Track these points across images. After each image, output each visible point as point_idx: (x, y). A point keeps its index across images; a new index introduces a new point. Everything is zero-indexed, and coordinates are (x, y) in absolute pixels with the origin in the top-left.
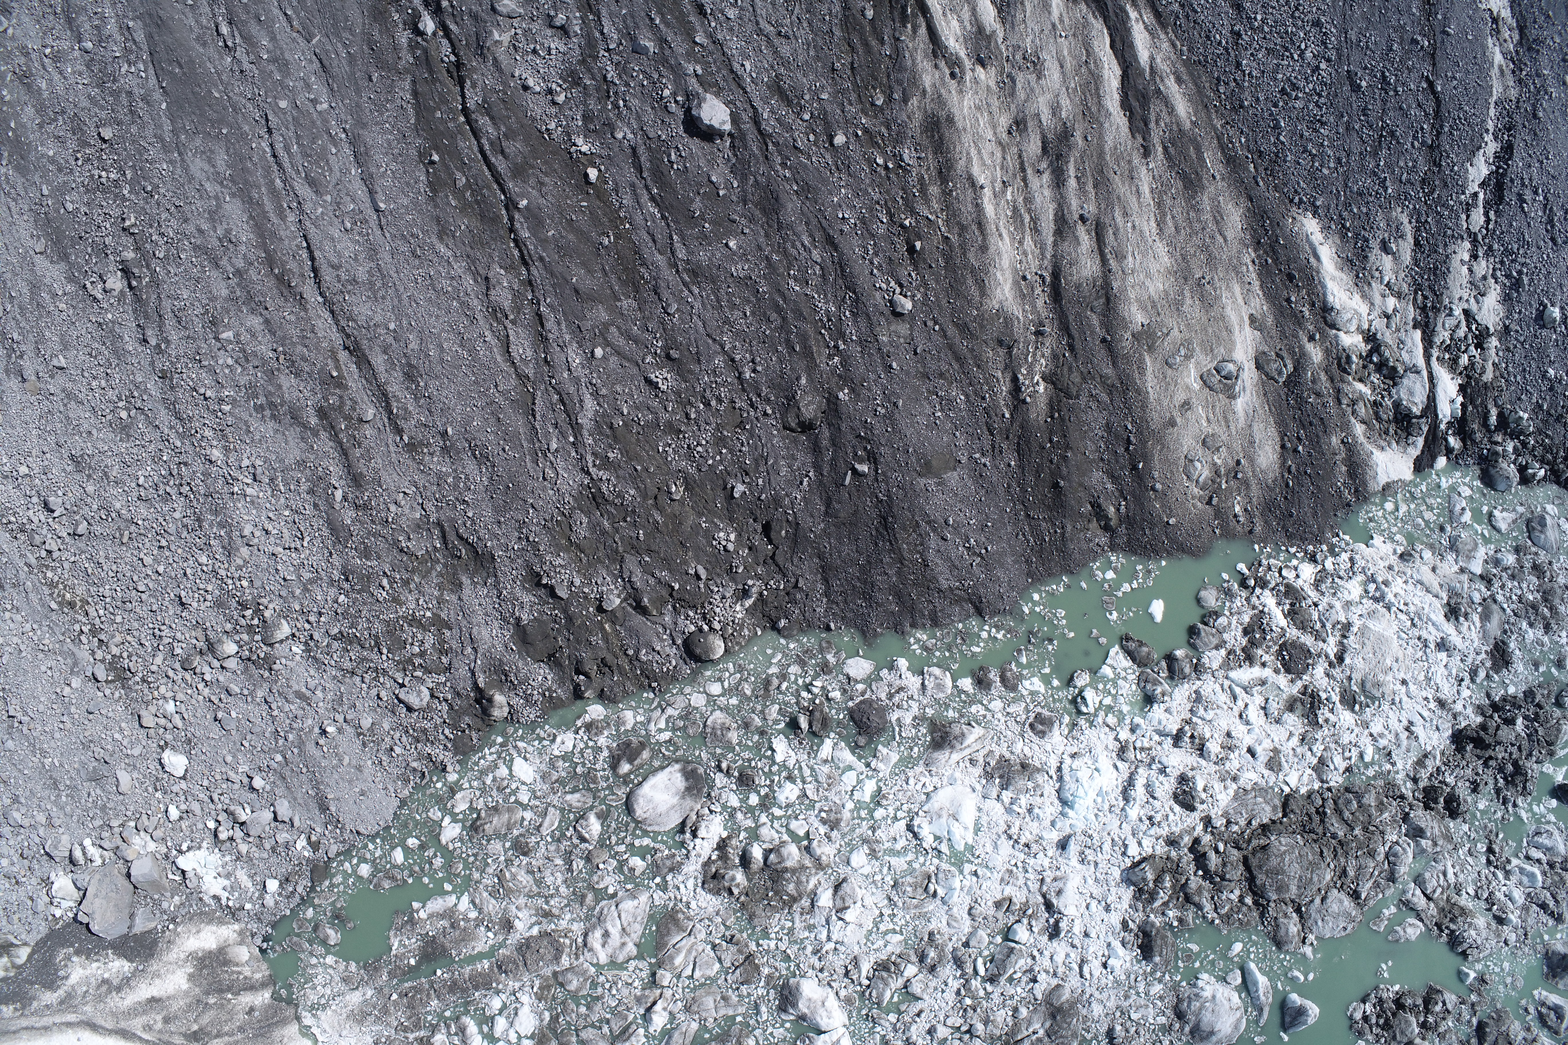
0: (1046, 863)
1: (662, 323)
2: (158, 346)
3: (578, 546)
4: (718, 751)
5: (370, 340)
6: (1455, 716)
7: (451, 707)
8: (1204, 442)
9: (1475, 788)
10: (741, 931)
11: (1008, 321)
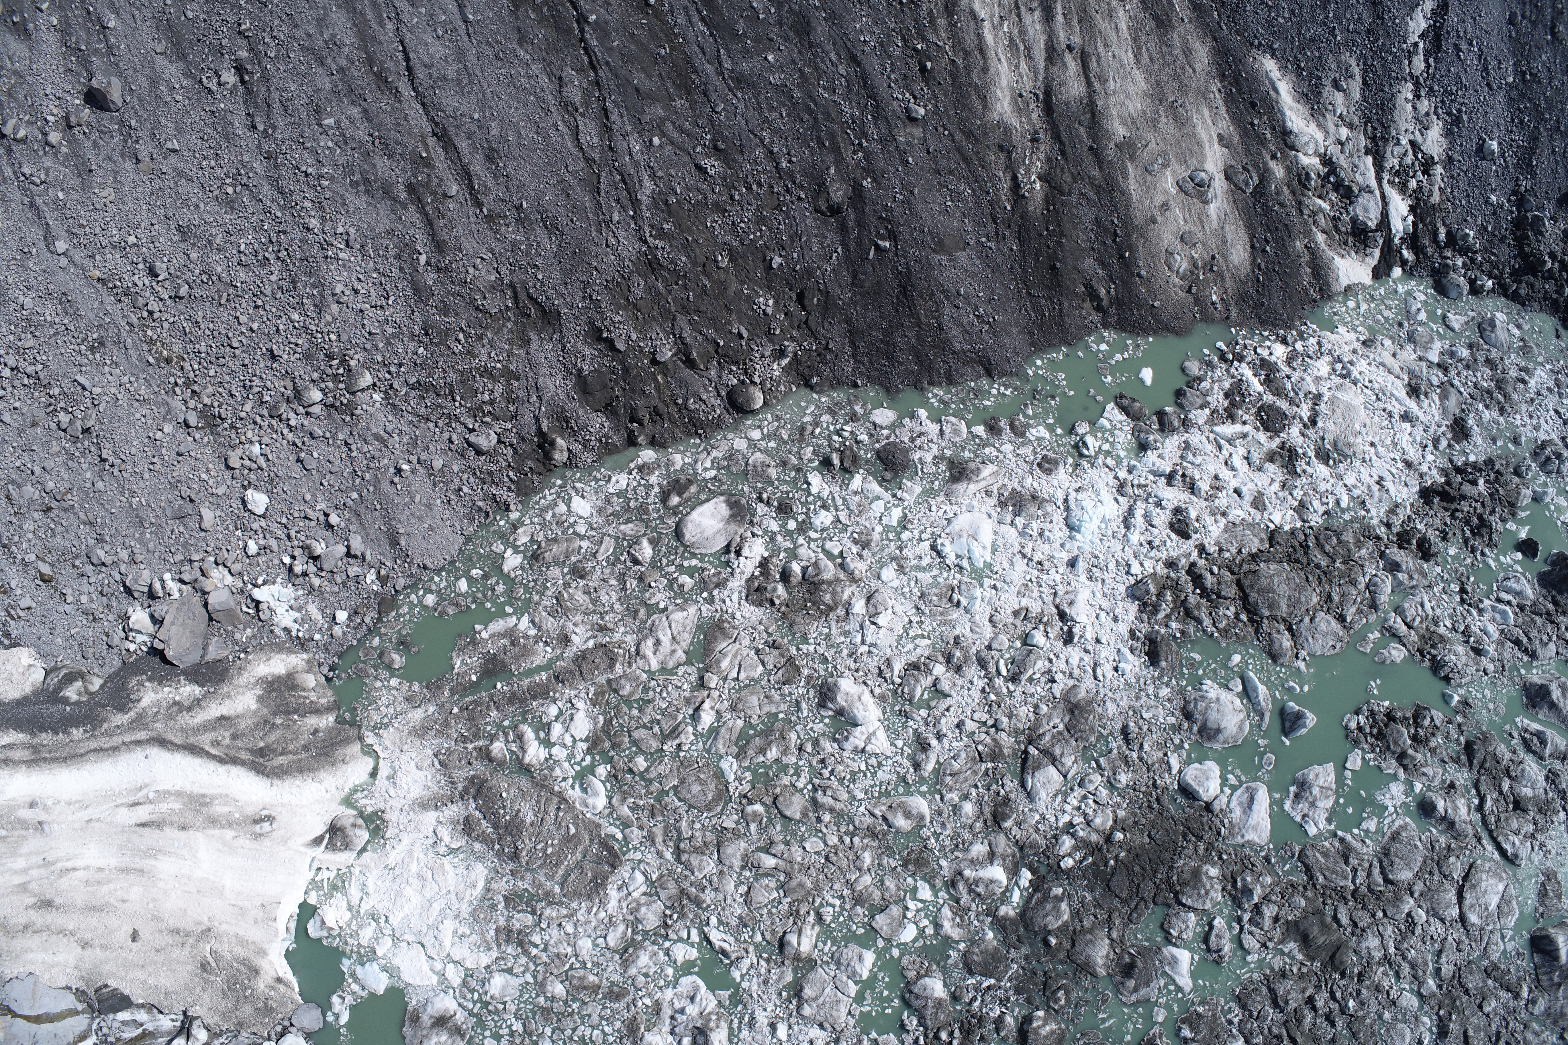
0: (1058, 578)
1: (711, 120)
2: (266, 131)
3: (635, 306)
4: (759, 485)
5: (457, 127)
6: (1421, 476)
7: (516, 451)
8: (1182, 238)
9: (1445, 538)
10: (782, 637)
11: (1008, 130)
